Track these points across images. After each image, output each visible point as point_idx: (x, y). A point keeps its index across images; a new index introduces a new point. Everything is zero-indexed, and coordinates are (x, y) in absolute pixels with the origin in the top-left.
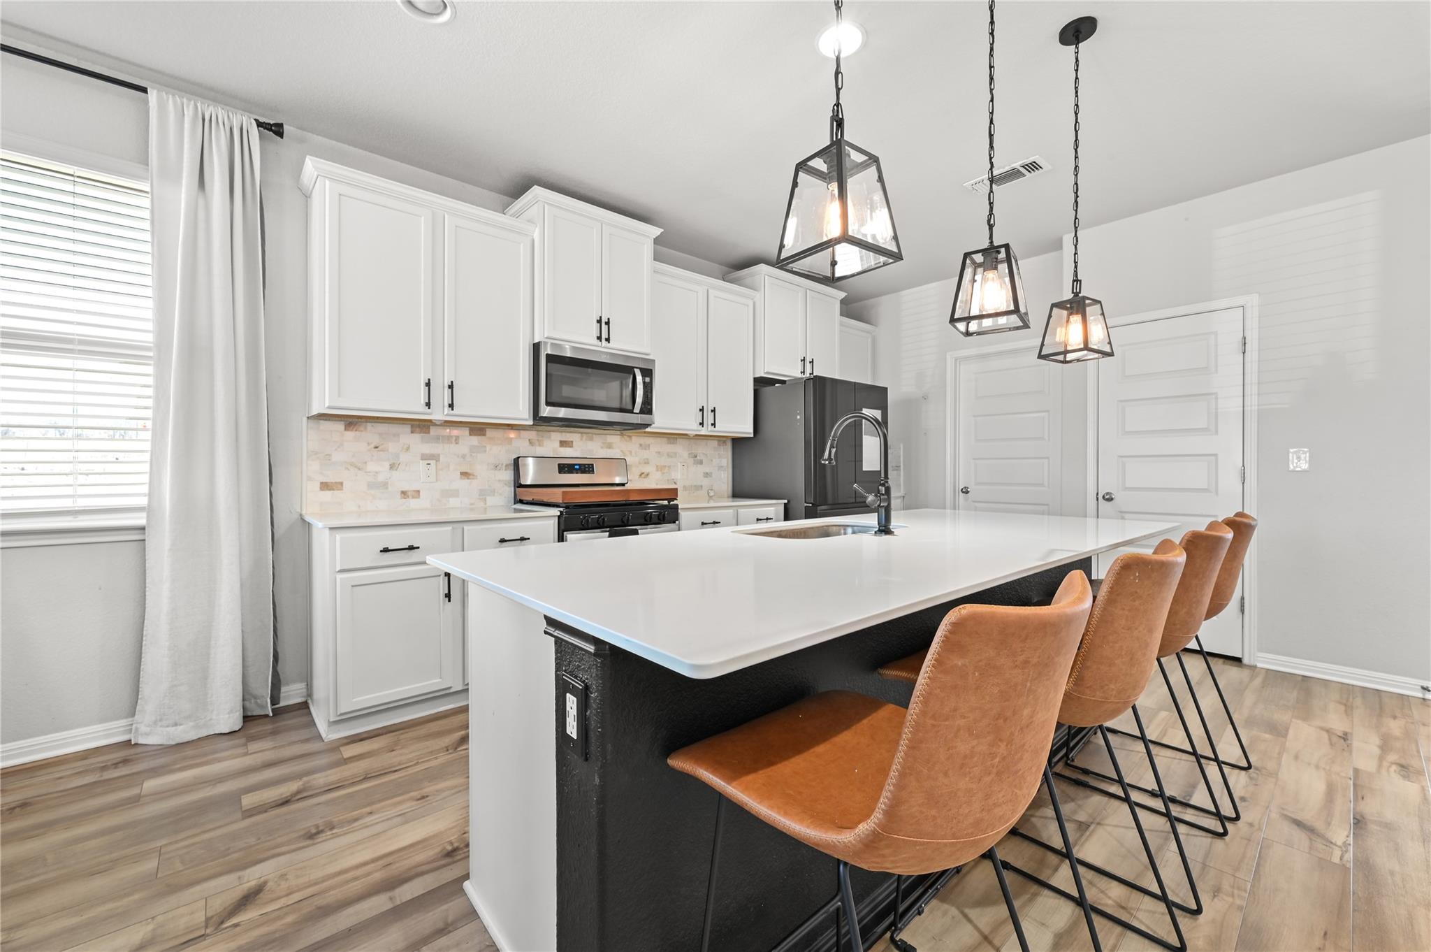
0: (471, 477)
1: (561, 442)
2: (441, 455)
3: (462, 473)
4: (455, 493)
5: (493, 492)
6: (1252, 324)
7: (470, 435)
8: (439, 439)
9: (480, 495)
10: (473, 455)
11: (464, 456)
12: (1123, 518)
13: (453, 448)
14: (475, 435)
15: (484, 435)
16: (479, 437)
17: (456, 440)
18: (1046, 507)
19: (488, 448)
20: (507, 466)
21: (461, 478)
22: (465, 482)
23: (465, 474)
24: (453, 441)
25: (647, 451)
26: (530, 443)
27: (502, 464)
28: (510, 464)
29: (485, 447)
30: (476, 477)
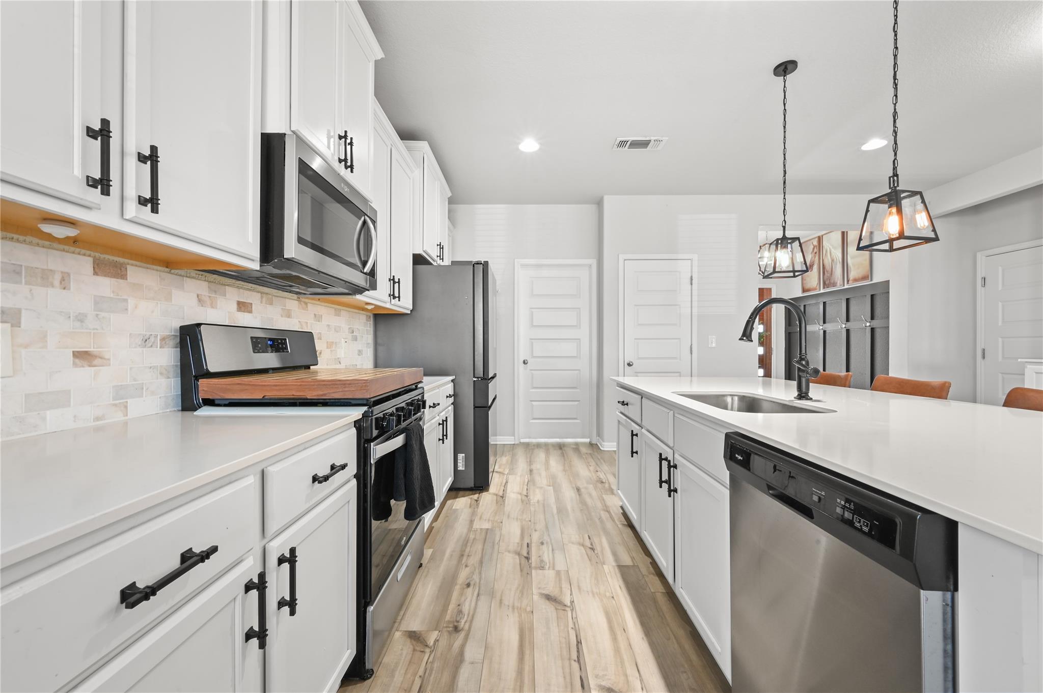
0: (96, 362)
1: (239, 303)
2: (24, 313)
3: (78, 355)
4: (61, 399)
5: (139, 390)
6: (695, 269)
7: (95, 273)
8: (19, 273)
9: (114, 399)
10: (102, 314)
11: (81, 318)
12: (637, 376)
13: (53, 296)
14: (106, 275)
15: (123, 277)
16: (114, 280)
17: (63, 280)
18: (577, 371)
19: (131, 302)
20: (163, 339)
21: (75, 365)
22: (85, 373)
23: (83, 357)
24: (57, 282)
25: (320, 323)
26: (200, 300)
27: (156, 336)
28: (169, 336)
29: (126, 301)
30: (106, 362)
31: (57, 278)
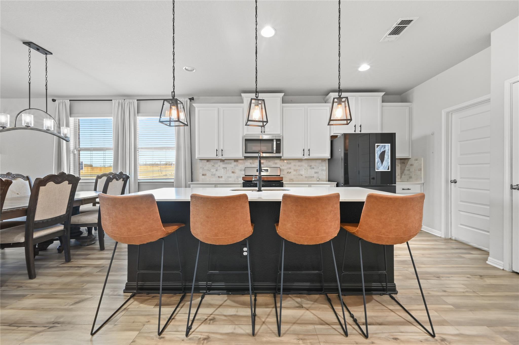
2: (227, 167)
4: (230, 177)
5: (240, 177)
7: (234, 162)
8: (227, 163)
9: (237, 178)
10: (235, 167)
11: (233, 168)
13: (230, 166)
15: (238, 162)
16: (236, 162)
19: (239, 165)
22: (233, 175)
23: (233, 172)
27: (242, 170)
28: (244, 169)
29: (238, 165)
30: (235, 173)
31: (230, 163)
